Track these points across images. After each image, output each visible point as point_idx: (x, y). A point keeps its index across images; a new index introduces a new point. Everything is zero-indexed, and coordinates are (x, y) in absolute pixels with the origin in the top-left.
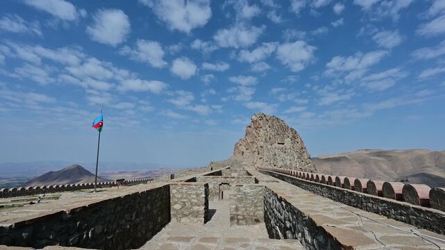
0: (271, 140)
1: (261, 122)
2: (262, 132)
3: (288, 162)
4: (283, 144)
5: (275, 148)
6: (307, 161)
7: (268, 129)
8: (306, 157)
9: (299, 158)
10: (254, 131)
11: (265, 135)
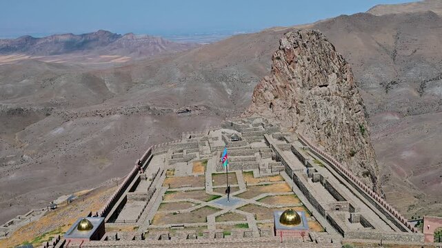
0: (311, 82)
1: (296, 52)
2: (297, 70)
3: (333, 117)
4: (326, 86)
5: (315, 94)
6: (357, 107)
7: (307, 63)
8: (355, 101)
9: (347, 105)
10: (286, 67)
11: (301, 73)
